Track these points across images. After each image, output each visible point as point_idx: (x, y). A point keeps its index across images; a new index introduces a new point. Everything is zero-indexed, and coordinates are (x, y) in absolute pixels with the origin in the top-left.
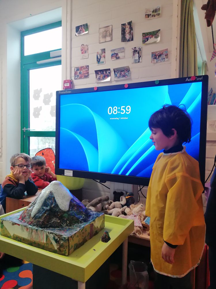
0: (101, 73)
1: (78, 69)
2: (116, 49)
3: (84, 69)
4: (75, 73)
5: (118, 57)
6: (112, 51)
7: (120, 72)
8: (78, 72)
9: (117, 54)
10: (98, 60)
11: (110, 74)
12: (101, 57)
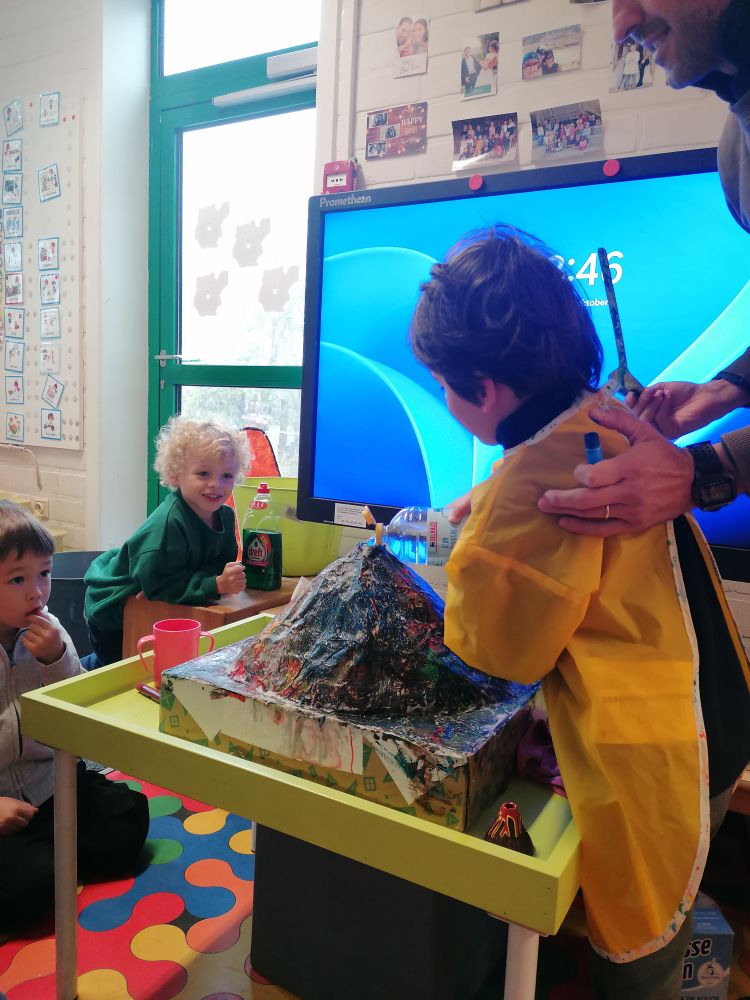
0: (477, 134)
1: (381, 118)
2: (544, 34)
3: (407, 115)
4: (371, 136)
5: (550, 66)
6: (525, 41)
7: (557, 127)
8: (384, 129)
9: (548, 54)
10: (467, 79)
11: (516, 137)
12: (478, 68)
